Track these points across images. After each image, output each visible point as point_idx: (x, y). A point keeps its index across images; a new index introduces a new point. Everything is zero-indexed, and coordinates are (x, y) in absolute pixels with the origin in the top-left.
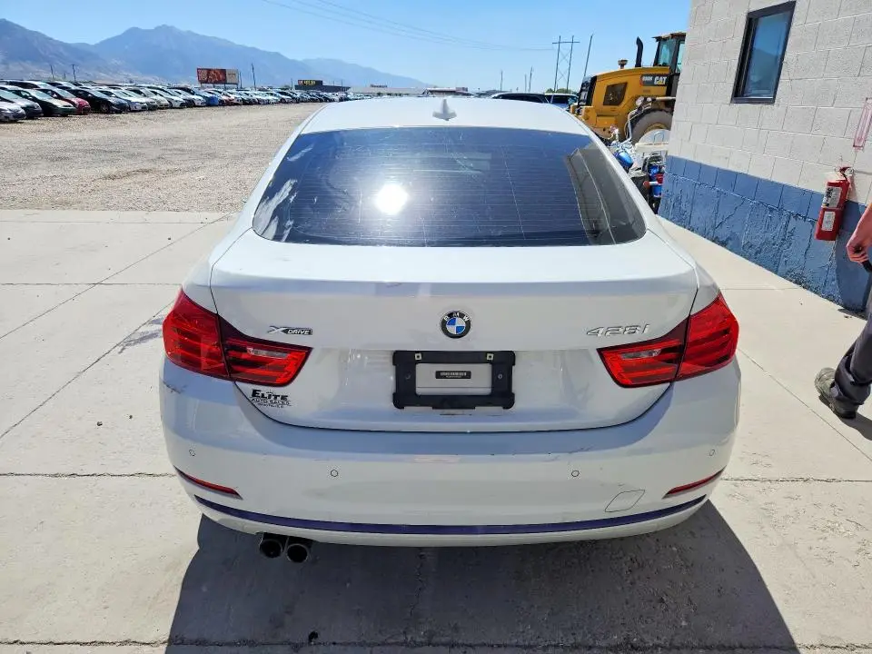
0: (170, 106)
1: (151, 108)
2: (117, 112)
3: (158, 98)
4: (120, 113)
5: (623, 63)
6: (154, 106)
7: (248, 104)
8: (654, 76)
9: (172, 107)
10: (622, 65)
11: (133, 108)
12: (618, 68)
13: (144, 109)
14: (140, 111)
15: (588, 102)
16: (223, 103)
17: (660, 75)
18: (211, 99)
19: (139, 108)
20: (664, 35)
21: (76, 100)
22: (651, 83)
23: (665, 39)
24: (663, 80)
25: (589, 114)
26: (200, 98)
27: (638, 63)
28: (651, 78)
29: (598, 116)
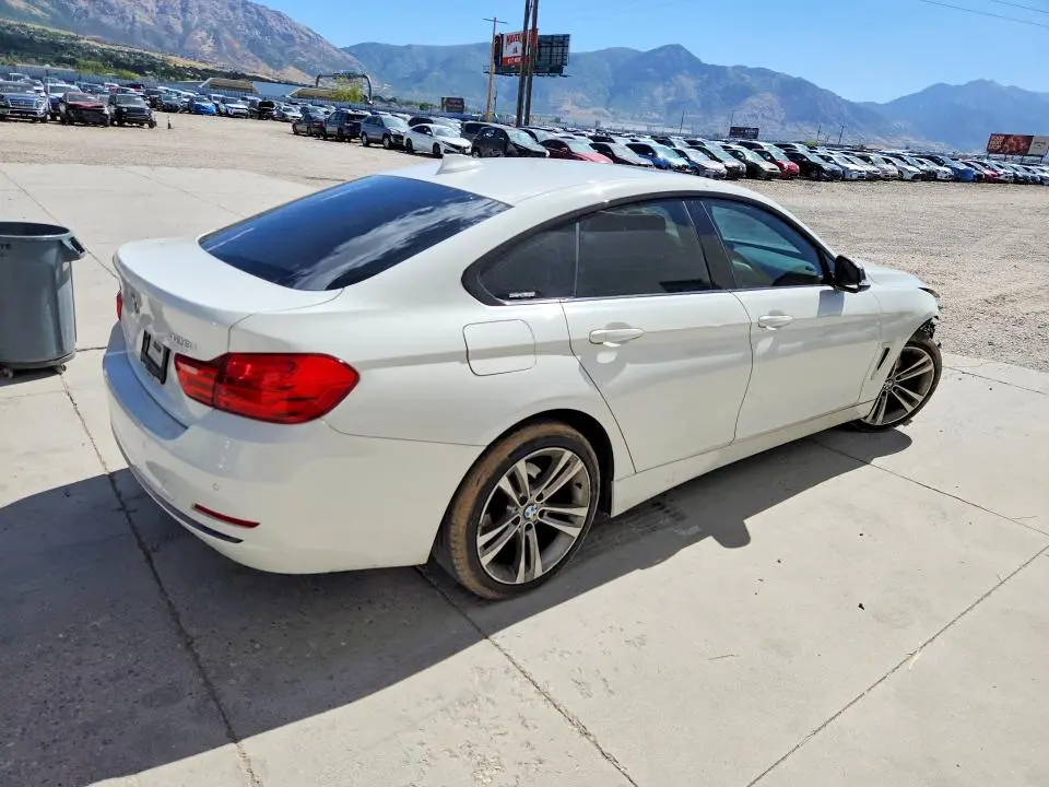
0: (900, 178)
1: (872, 178)
2: (827, 180)
3: (890, 166)
4: (832, 181)
6: (879, 176)
7: (1021, 183)
9: (902, 180)
11: (848, 176)
13: (861, 178)
14: (856, 180)
16: (979, 179)
18: (964, 172)
19: (854, 177)
21: (787, 164)
26: (948, 170)
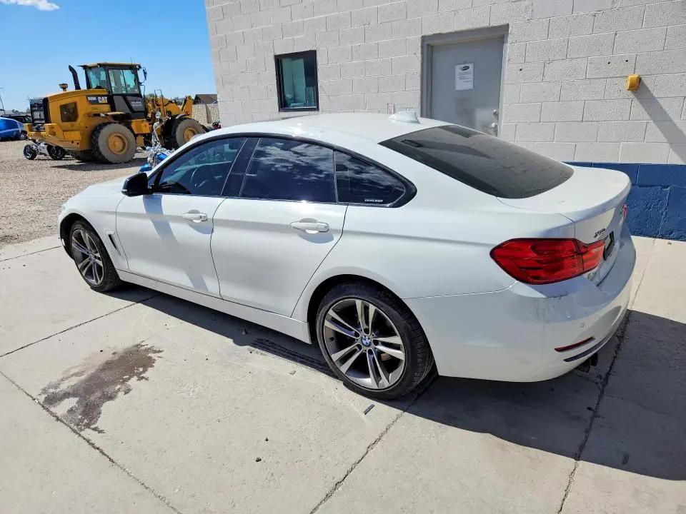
5: (64, 87)
8: (97, 96)
10: (64, 89)
12: (61, 91)
15: (48, 120)
17: (101, 96)
20: (89, 64)
22: (96, 102)
23: (90, 68)
24: (104, 100)
25: (54, 130)
27: (78, 87)
28: (94, 99)
29: (64, 131)
